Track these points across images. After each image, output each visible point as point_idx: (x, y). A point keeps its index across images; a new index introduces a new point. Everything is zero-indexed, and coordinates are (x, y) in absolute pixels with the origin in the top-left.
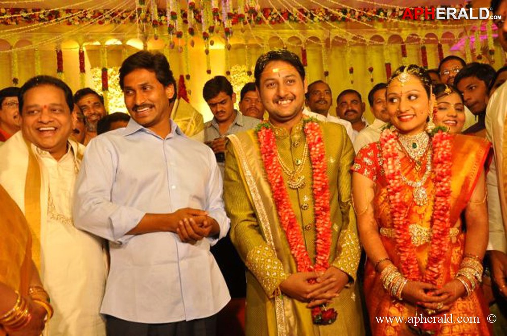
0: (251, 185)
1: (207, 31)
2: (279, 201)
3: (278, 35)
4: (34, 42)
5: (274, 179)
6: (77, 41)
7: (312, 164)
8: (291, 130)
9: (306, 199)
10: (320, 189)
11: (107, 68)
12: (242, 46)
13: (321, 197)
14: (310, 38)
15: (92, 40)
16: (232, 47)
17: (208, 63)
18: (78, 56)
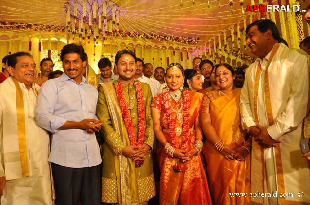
0: (112, 107)
1: (96, 38)
2: (125, 114)
3: (125, 42)
4: (19, 37)
5: (123, 105)
6: (38, 38)
7: (137, 100)
8: (129, 84)
9: (134, 114)
10: (141, 111)
11: (50, 50)
12: (109, 45)
13: (141, 114)
14: (138, 44)
15: (45, 38)
16: (106, 45)
17: (94, 51)
18: (38, 44)
